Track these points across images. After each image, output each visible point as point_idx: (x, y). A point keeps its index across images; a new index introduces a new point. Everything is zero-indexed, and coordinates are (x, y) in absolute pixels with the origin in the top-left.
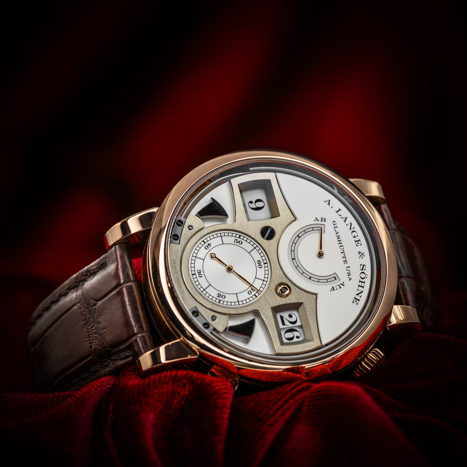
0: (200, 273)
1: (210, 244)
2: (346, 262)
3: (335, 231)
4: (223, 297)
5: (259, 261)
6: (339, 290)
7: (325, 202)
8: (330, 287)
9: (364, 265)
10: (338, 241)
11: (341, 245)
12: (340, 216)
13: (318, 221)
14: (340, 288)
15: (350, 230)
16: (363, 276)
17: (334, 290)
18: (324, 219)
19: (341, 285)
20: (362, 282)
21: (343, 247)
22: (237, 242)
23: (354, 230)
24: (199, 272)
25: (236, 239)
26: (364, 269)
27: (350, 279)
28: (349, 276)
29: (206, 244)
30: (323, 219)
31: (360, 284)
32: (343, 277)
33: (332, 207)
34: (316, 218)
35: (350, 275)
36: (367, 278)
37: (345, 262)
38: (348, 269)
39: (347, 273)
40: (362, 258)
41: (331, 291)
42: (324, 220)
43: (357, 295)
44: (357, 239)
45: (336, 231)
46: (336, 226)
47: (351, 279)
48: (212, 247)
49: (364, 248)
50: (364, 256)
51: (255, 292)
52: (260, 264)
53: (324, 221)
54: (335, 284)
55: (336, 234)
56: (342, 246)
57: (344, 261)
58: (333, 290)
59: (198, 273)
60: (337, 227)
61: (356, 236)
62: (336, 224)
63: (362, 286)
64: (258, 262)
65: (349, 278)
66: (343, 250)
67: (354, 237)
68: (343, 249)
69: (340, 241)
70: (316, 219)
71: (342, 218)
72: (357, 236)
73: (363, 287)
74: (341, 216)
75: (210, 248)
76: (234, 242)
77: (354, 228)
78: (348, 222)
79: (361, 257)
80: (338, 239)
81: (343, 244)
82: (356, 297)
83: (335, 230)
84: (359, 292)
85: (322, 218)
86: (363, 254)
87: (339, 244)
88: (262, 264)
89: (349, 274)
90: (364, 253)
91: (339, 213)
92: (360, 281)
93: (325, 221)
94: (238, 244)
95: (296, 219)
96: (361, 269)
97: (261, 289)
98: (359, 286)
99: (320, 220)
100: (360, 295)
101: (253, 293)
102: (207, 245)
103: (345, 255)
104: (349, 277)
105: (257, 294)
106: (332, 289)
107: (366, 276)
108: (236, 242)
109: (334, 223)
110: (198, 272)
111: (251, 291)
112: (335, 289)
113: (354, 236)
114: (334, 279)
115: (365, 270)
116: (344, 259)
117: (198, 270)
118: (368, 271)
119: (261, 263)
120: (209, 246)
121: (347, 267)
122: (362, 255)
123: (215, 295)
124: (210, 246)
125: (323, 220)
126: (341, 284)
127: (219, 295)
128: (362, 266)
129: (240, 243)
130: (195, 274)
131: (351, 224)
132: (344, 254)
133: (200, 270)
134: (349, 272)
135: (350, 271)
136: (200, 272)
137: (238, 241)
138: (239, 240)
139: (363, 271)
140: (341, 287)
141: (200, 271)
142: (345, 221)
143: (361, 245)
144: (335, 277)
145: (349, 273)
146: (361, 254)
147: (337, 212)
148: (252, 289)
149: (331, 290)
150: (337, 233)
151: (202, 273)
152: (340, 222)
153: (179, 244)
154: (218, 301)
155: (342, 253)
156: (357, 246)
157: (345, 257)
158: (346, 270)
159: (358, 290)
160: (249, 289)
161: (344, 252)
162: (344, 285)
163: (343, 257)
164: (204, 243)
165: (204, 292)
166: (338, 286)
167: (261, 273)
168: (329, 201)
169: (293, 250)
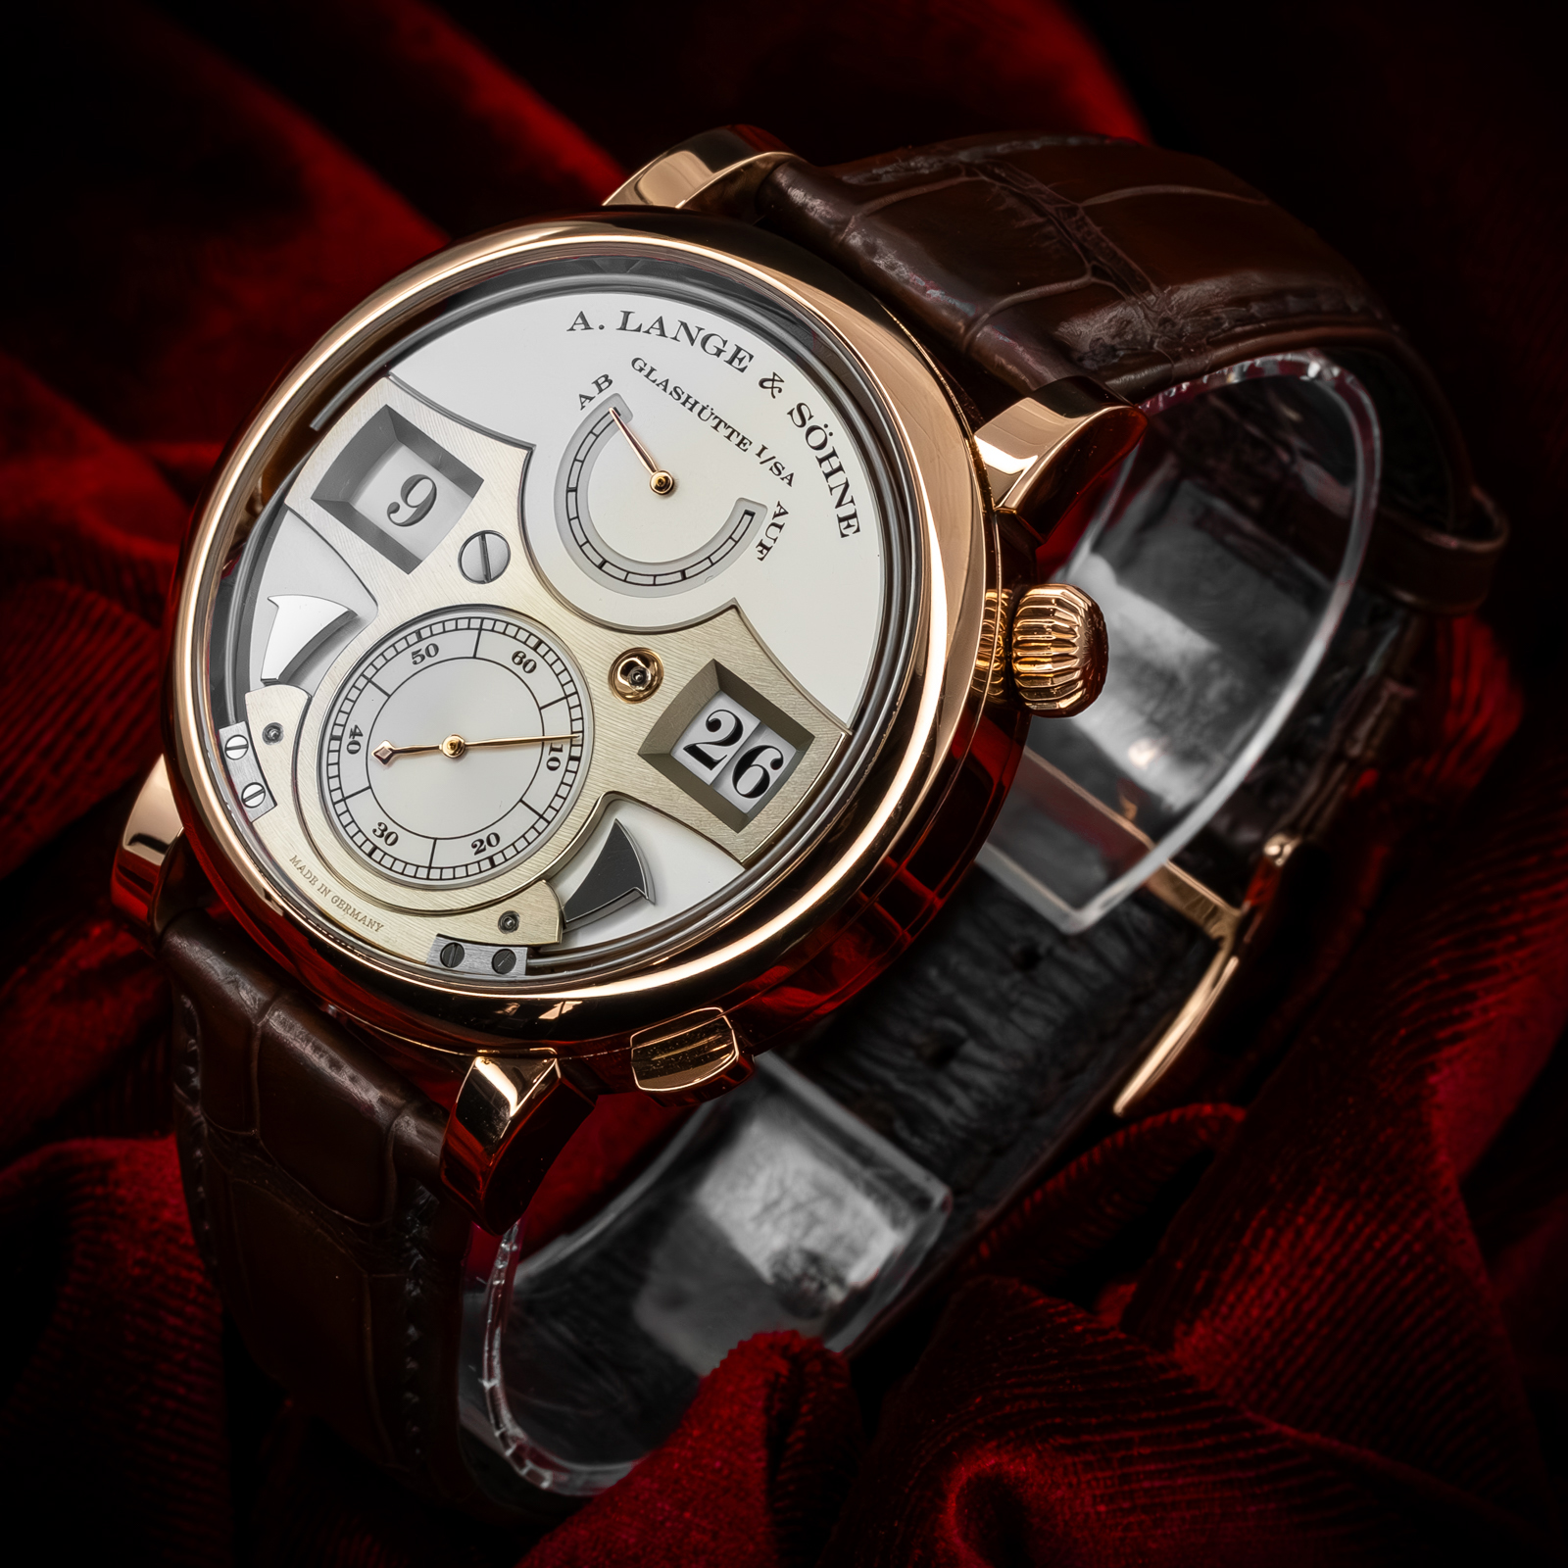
0: (386, 833)
1: (356, 727)
2: (745, 441)
3: (658, 385)
4: (493, 840)
5: (516, 655)
6: (781, 535)
7: (572, 329)
8: (753, 550)
9: (799, 406)
10: (684, 404)
11: (698, 408)
12: (638, 330)
13: (591, 399)
14: (780, 527)
15: (692, 344)
16: (817, 438)
17: (768, 549)
18: (603, 379)
19: (779, 520)
20: (827, 458)
21: (709, 409)
22: (423, 658)
23: (703, 334)
24: (383, 831)
25: (413, 654)
26: (807, 417)
27: (790, 481)
28: (780, 473)
29: (347, 739)
30: (600, 382)
31: (826, 467)
32: (766, 491)
33: (602, 327)
34: (581, 396)
35: (783, 468)
36: (831, 434)
37: (742, 446)
38: (765, 456)
39: (771, 469)
40: (780, 391)
41: (762, 559)
42: (606, 380)
43: (839, 504)
44: (730, 351)
45: (657, 382)
46: (647, 369)
47: (792, 475)
48: (366, 733)
49: (768, 359)
50: (782, 381)
51: (566, 748)
52: (524, 660)
53: (607, 384)
54: (760, 532)
55: (665, 390)
56: (704, 408)
57: (738, 445)
58: (765, 551)
59: (381, 836)
60: (652, 370)
61: (721, 347)
62: (645, 365)
63: (835, 466)
64: (517, 660)
65: (782, 479)
66: (713, 416)
67: (719, 352)
68: (712, 414)
69: (687, 401)
70: (583, 400)
71: (648, 332)
72: (725, 342)
73: (840, 469)
74: (643, 329)
75: (363, 741)
76: (415, 663)
77: (700, 329)
78: (671, 328)
79: (776, 391)
80: (680, 398)
81: (703, 402)
82: (841, 516)
83: (654, 381)
84: (838, 492)
85: (596, 382)
86: (776, 378)
87: (691, 409)
88: (530, 654)
89: (778, 469)
90: (775, 374)
91: (632, 324)
92: (821, 461)
93: (610, 382)
94: (428, 661)
95: (530, 449)
96: (800, 423)
97: (577, 726)
98: (827, 476)
99: (593, 391)
100: (847, 499)
101: (563, 756)
102: (351, 740)
103: (729, 427)
104: (782, 476)
105: (576, 752)
106: (761, 552)
107: (827, 431)
108: (418, 659)
109: (638, 364)
110: (379, 833)
111: (554, 754)
112: (768, 543)
113: (715, 351)
114: (747, 518)
115: (811, 417)
116: (735, 439)
117: (375, 831)
118: (822, 411)
119: (524, 656)
120: (357, 738)
121: (759, 455)
122: (776, 384)
123: (470, 856)
124: (361, 735)
125: (603, 387)
126: (776, 516)
127: (478, 843)
128: (795, 412)
129: (432, 651)
130: (375, 848)
131: (684, 325)
132: (726, 424)
133: (380, 824)
134: (774, 461)
135: (774, 457)
136: (386, 829)
137: (423, 652)
138: (423, 645)
139: (809, 424)
140: (781, 524)
141: (382, 827)
142: (663, 334)
143: (751, 357)
144: (747, 513)
145: (775, 464)
146: (768, 384)
147: (623, 328)
148: (552, 749)
149: (761, 556)
150: (666, 387)
151: (392, 827)
152: (651, 348)
153: (276, 804)
154: (486, 865)
155: (716, 428)
156: (742, 370)
157: (734, 431)
158: (762, 463)
159: (833, 491)
160: (546, 757)
161: (721, 421)
162: (786, 513)
163: (728, 437)
164: (339, 739)
165: (435, 874)
166: (772, 527)
167: (545, 684)
168: (582, 315)
169: (582, 540)
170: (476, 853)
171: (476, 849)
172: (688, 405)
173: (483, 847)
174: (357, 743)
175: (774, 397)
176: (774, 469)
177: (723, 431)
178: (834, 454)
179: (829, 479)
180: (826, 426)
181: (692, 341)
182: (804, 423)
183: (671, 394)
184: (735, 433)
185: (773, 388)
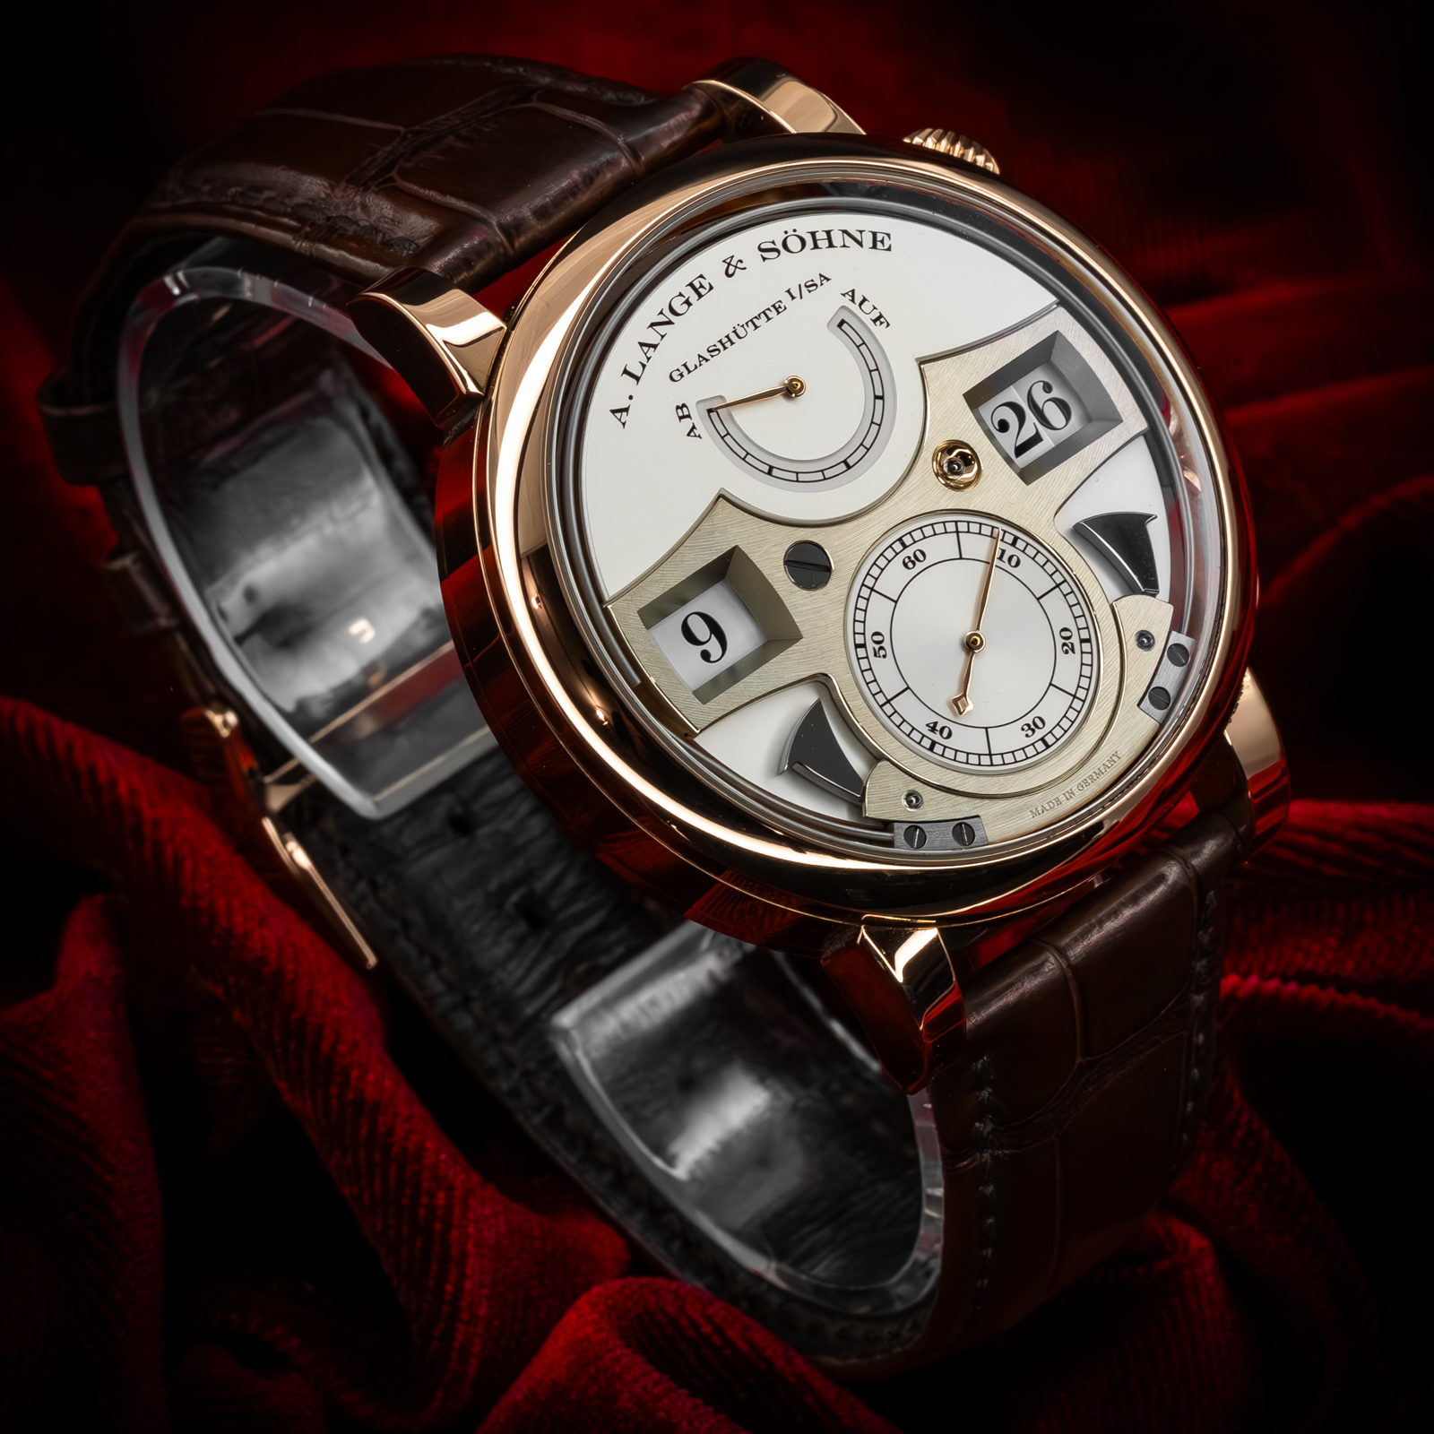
0: (1032, 727)
1: (928, 725)
2: (777, 306)
3: (701, 365)
4: (1065, 634)
5: (905, 565)
6: (872, 302)
7: (624, 424)
8: (878, 330)
9: (761, 250)
11: (733, 337)
12: (644, 366)
13: (694, 427)
14: (864, 300)
15: (673, 323)
16: (794, 244)
17: (881, 316)
18: (679, 411)
19: (858, 299)
20: (815, 241)
21: (737, 327)
22: (881, 648)
23: (667, 312)
24: (1030, 728)
25: (875, 655)
26: (772, 246)
27: (825, 278)
28: (816, 285)
29: (936, 737)
30: (681, 414)
31: (823, 244)
32: (828, 302)
33: (631, 398)
34: (689, 435)
35: (812, 281)
36: (795, 231)
37: (780, 310)
38: (795, 292)
39: (810, 291)
40: (741, 261)
42: (681, 408)
43: (860, 244)
44: (689, 293)
45: (698, 365)
46: (683, 369)
47: (821, 275)
48: (936, 718)
49: (708, 263)
50: (732, 257)
51: (1003, 546)
52: (913, 559)
53: (685, 409)
54: (862, 319)
55: (707, 360)
56: (735, 332)
57: (779, 313)
58: (882, 320)
59: (1033, 731)
60: (685, 365)
61: (684, 299)
62: (678, 370)
63: (825, 236)
64: (910, 565)
65: (822, 284)
66: (745, 326)
67: (688, 303)
68: (742, 326)
69: (723, 345)
70: (692, 434)
71: (649, 359)
72: (681, 295)
73: (828, 233)
74: (645, 362)
75: (942, 723)
76: (884, 656)
77: (661, 313)
78: (652, 337)
79: (739, 265)
80: (719, 350)
81: (729, 331)
82: (871, 246)
83: (696, 367)
84: (849, 241)
85: (681, 418)
86: (728, 261)
87: (732, 343)
88: (909, 552)
89: (811, 286)
90: (724, 261)
91: (637, 371)
93: (684, 405)
94: (886, 644)
95: (720, 496)
96: (776, 254)
97: (986, 530)
98: (831, 245)
99: (687, 424)
100: (858, 236)
101: (1010, 551)
102: (938, 733)
103: (759, 315)
104: (819, 284)
105: (1009, 539)
106: (881, 323)
107: (791, 232)
108: (882, 652)
109: (675, 376)
110: (1030, 732)
111: (1006, 558)
112: (875, 315)
113: (686, 306)
114: (845, 327)
115: (773, 242)
116: (772, 314)
117: (1027, 736)
118: (772, 232)
119: (909, 558)
120: (938, 728)
121: (793, 298)
122: (734, 263)
123: (1074, 659)
124: (936, 723)
125: (686, 413)
126: (853, 301)
127: (1065, 648)
128: (765, 255)
129: (877, 638)
130: (1043, 740)
131: (652, 325)
132: (756, 317)
133: (1023, 729)
134: (803, 287)
135: (800, 286)
136: (1028, 725)
137: (877, 647)
138: (870, 645)
139: (779, 246)
140: (862, 298)
141: (1026, 728)
142: (655, 346)
143: (701, 276)
144: (840, 326)
145: (806, 286)
146: (731, 270)
147: (638, 379)
148: (1001, 558)
149: (885, 324)
150: (704, 359)
151: (1029, 720)
152: (665, 360)
153: (978, 816)
154: (1086, 647)
155: (756, 327)
156: (711, 288)
157: (764, 312)
158: (801, 298)
159: (846, 244)
160: (1006, 566)
161: (751, 321)
162: (853, 291)
163: (769, 319)
164: (934, 743)
165: (1081, 693)
166: (862, 307)
167: (940, 547)
168: (614, 412)
169: (820, 476)
170: (1074, 652)
171: (1070, 652)
172: (728, 344)
173: (1070, 645)
174: (942, 729)
175: (745, 268)
176: (810, 289)
177: (761, 322)
178: (813, 234)
179: (835, 244)
180: (786, 232)
181: (670, 323)
182: (777, 251)
183: (712, 356)
184: (767, 312)
185: (736, 267)
